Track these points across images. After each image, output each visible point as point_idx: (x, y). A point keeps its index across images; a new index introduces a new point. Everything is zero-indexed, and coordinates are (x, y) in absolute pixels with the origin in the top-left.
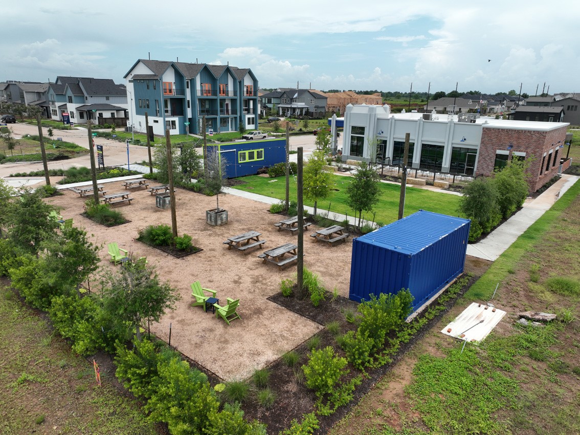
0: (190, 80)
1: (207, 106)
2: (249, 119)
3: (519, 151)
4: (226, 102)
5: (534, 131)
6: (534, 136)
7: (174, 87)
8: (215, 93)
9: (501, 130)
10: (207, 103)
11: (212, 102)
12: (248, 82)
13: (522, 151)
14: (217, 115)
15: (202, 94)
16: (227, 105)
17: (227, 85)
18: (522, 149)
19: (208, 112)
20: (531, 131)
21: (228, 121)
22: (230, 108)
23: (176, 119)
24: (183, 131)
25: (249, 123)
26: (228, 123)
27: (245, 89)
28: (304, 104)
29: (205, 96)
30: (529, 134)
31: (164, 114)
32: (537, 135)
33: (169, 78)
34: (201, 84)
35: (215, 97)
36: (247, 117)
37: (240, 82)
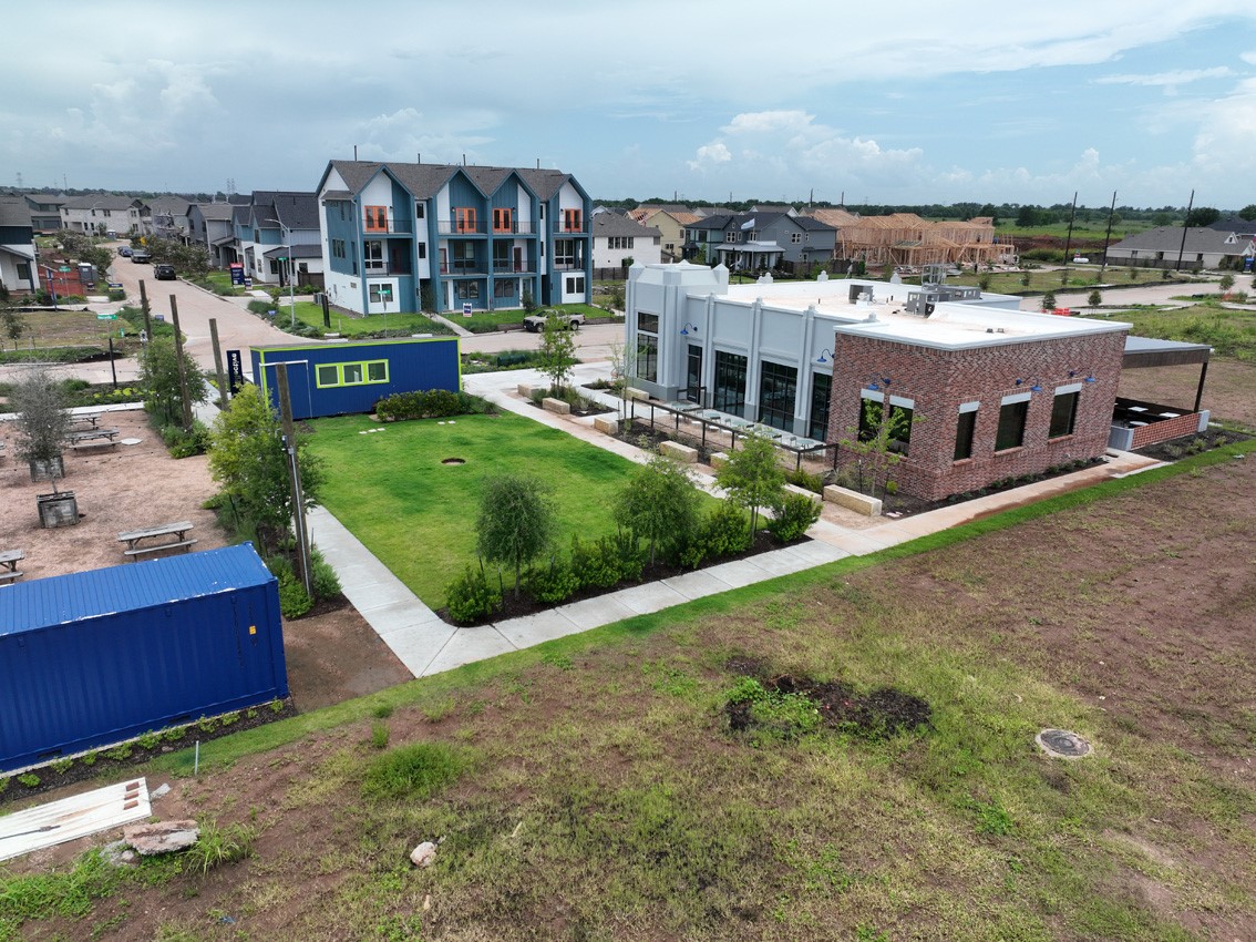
0: (427, 201)
1: (469, 255)
2: (570, 281)
3: (902, 396)
4: (516, 246)
7: (390, 217)
8: (483, 228)
9: (867, 341)
10: (469, 247)
11: (479, 244)
12: (568, 202)
13: (906, 396)
14: (487, 272)
15: (454, 229)
16: (518, 251)
17: (515, 209)
18: (907, 391)
19: (471, 265)
21: (518, 286)
22: (524, 257)
23: (394, 281)
24: (409, 306)
25: (570, 290)
26: (518, 289)
27: (562, 218)
28: (774, 243)
29: (459, 234)
31: (364, 272)
33: (379, 196)
34: (452, 208)
35: (481, 236)
36: (565, 276)
37: (547, 203)
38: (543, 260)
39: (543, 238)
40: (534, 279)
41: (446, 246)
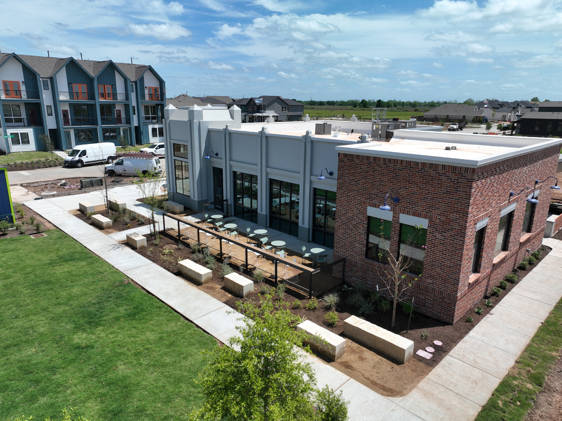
0: (50, 79)
2: (154, 130)
3: (414, 214)
4: (117, 108)
5: (444, 166)
6: (444, 178)
8: (92, 96)
9: (372, 160)
11: (91, 108)
12: (150, 82)
13: (419, 215)
14: (97, 124)
15: (71, 97)
16: (119, 112)
17: (113, 86)
18: (419, 209)
20: (437, 166)
21: (120, 132)
22: (123, 115)
25: (154, 135)
26: (119, 135)
27: (147, 92)
28: (273, 111)
30: (433, 173)
31: (4, 125)
32: (450, 174)
33: (13, 74)
34: (69, 84)
35: (92, 102)
36: (150, 127)
37: (136, 82)
38: (135, 118)
39: (134, 104)
40: (130, 128)
41: (67, 108)
